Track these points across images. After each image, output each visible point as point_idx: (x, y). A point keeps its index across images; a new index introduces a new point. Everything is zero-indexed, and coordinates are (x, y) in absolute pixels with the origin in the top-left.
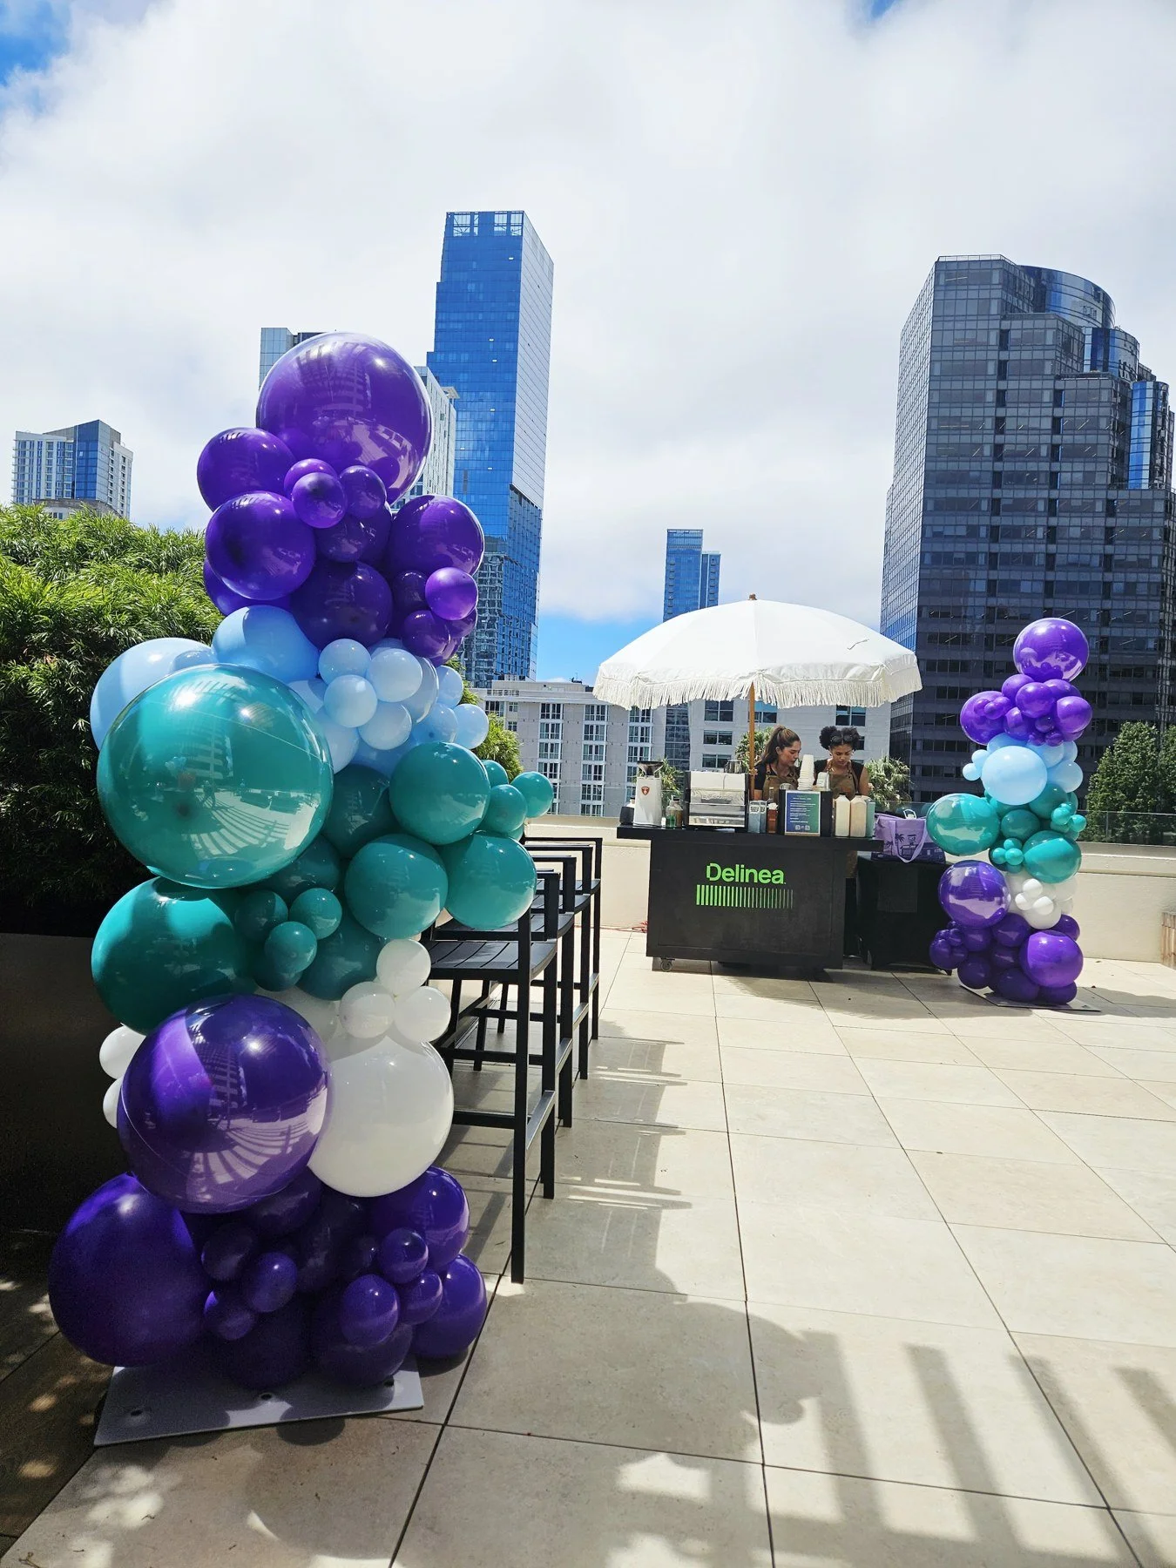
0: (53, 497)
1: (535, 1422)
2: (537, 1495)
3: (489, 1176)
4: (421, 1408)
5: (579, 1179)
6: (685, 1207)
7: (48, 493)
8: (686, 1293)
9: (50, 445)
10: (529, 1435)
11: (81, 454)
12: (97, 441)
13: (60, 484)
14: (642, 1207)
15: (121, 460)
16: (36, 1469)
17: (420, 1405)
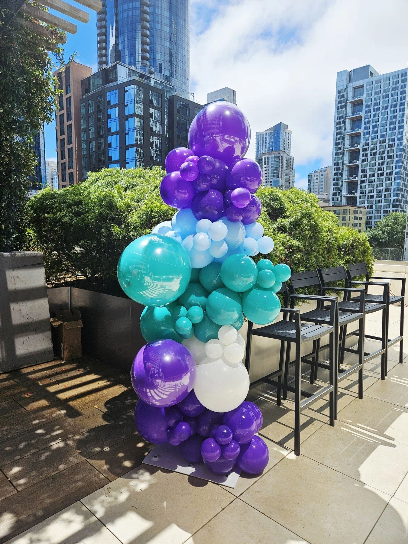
0: (267, 152)
1: (268, 510)
2: (251, 536)
3: (315, 411)
4: (233, 488)
5: (351, 421)
6: (392, 447)
7: (266, 151)
8: (365, 483)
9: (266, 134)
10: (263, 513)
11: (275, 135)
12: (280, 130)
13: (269, 147)
14: (372, 441)
15: (288, 134)
16: (127, 464)
17: (233, 487)
